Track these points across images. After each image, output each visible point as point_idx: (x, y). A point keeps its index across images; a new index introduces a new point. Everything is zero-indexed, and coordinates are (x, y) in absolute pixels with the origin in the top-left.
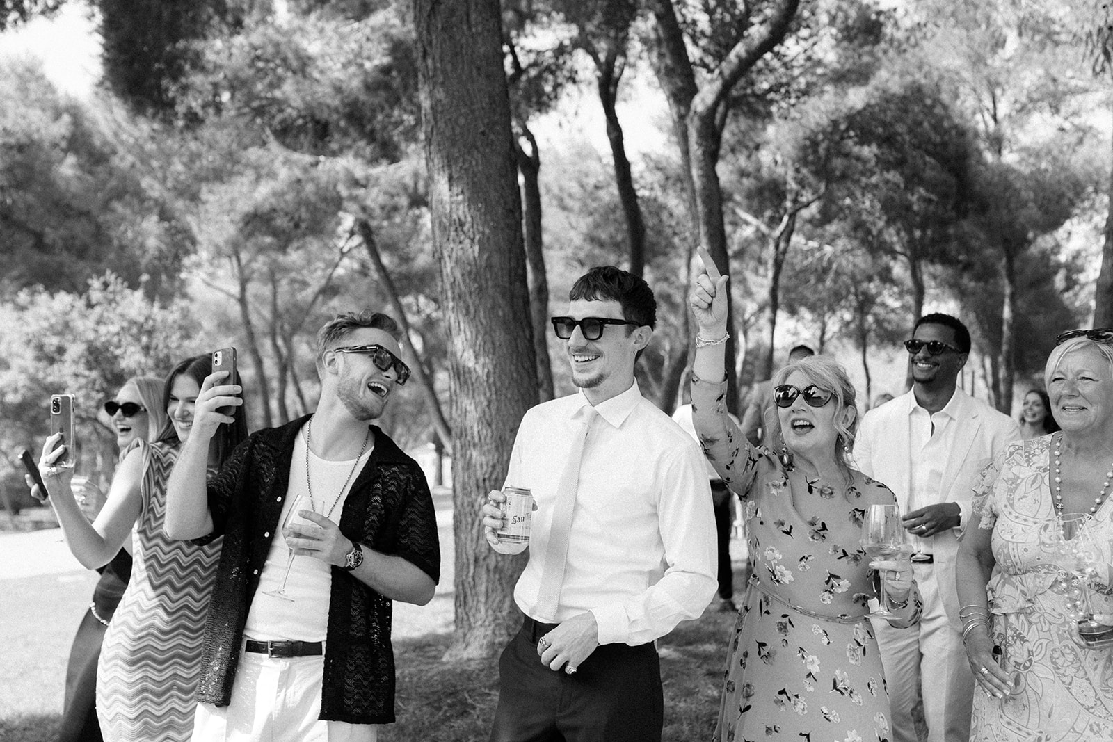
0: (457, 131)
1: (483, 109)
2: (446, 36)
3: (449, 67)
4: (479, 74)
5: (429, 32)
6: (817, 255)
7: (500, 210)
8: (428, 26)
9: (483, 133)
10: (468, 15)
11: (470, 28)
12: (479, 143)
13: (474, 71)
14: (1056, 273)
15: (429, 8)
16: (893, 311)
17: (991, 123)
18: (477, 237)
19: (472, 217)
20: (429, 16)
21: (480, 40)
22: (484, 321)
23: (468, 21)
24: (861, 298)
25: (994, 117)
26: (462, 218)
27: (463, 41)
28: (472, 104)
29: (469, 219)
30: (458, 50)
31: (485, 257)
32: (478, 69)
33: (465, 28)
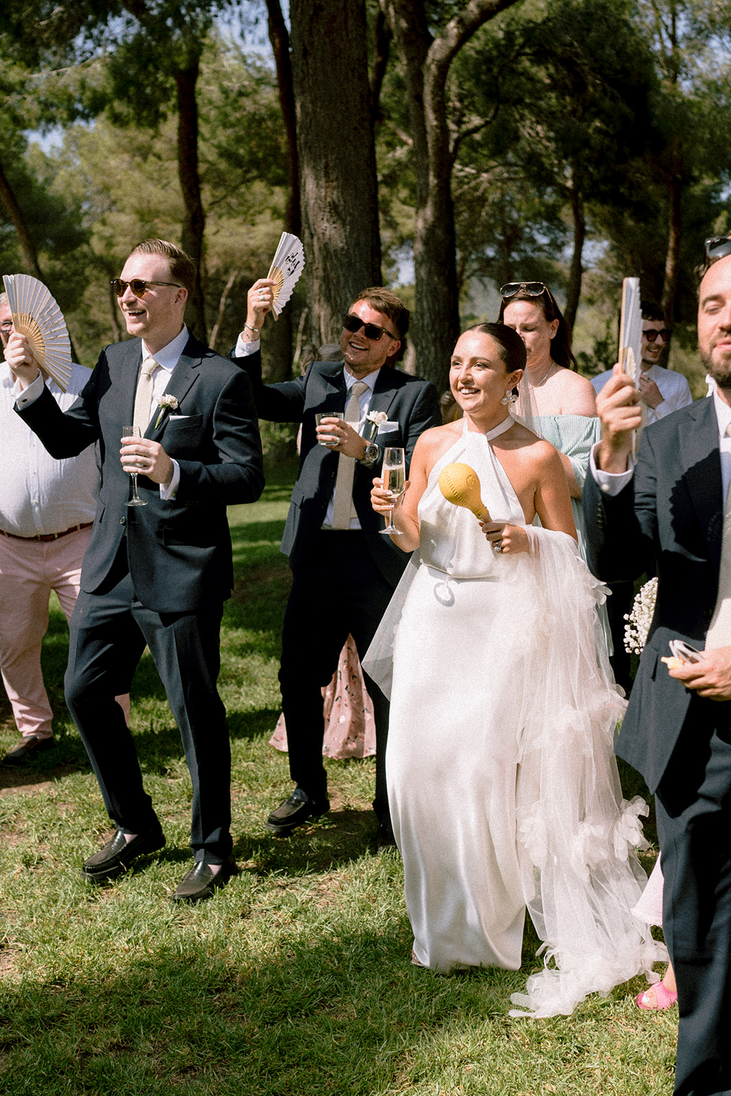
0: (335, 124)
1: (356, 107)
2: (327, 40)
3: (329, 68)
4: (353, 76)
5: (311, 34)
6: (473, 183)
7: (367, 196)
8: (311, 28)
9: (356, 128)
10: (346, 22)
11: (347, 35)
12: (351, 138)
13: (350, 73)
14: (717, 215)
15: (311, 12)
16: (540, 249)
17: (669, 44)
18: (349, 218)
19: (345, 202)
20: (311, 19)
21: (354, 44)
22: (352, 290)
23: (346, 28)
24: (509, 232)
25: (673, 38)
26: (336, 201)
27: (342, 46)
28: (347, 102)
29: (342, 203)
30: (337, 53)
31: (355, 236)
32: (353, 71)
33: (344, 33)
